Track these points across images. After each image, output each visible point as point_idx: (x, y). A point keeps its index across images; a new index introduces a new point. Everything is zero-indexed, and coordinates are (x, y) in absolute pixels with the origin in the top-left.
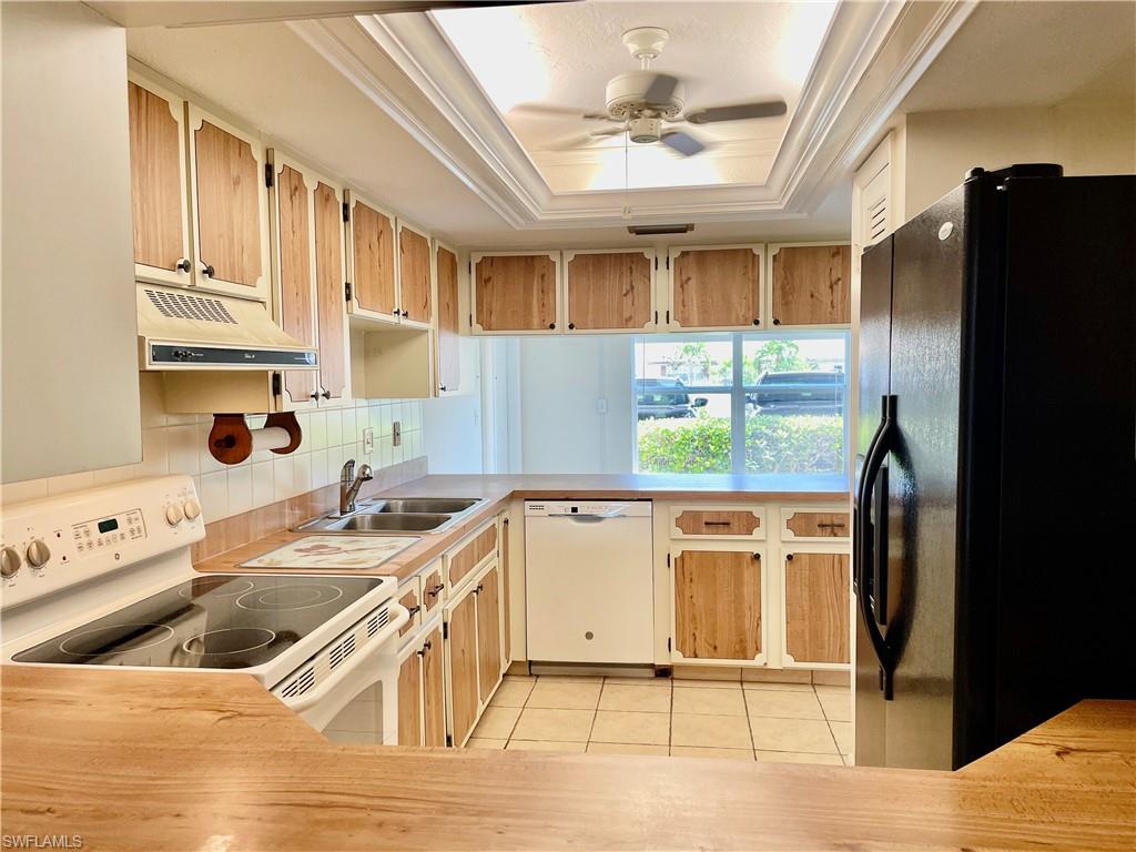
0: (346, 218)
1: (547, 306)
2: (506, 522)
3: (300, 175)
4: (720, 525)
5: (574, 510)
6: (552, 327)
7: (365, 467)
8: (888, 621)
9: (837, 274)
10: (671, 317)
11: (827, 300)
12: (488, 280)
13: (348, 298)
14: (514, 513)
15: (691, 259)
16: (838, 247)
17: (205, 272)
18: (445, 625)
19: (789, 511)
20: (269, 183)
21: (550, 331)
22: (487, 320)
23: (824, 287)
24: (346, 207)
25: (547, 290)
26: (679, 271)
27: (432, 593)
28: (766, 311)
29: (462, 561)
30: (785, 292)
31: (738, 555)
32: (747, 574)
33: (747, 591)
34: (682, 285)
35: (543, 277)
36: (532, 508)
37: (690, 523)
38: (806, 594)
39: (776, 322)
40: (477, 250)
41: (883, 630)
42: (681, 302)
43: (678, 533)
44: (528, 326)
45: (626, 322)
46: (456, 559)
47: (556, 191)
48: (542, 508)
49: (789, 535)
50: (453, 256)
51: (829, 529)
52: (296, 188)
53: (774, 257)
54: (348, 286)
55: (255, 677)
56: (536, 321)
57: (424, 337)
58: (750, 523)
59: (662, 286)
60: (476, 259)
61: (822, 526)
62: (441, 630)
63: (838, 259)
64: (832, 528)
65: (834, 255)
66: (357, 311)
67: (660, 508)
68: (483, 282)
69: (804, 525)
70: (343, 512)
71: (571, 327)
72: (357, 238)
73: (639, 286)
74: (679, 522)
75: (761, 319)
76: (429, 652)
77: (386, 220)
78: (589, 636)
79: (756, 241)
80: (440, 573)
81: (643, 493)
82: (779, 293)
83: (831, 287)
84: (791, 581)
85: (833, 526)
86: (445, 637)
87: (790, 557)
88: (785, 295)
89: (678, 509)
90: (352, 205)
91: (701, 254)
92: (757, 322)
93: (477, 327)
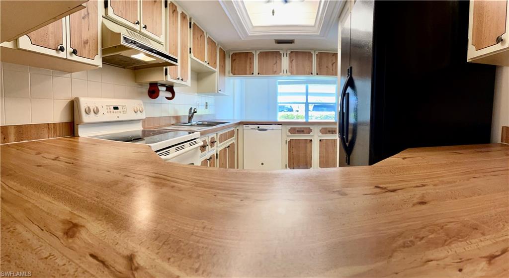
0: (190, 27)
1: (251, 67)
2: (238, 130)
3: (176, 7)
4: (301, 131)
5: (258, 127)
6: (253, 74)
7: (195, 109)
8: (349, 141)
9: (334, 61)
10: (288, 71)
11: (331, 68)
12: (234, 60)
13: (190, 52)
14: (240, 128)
15: (294, 53)
16: (334, 53)
17: (144, 27)
18: (217, 154)
19: (321, 127)
20: (166, 6)
21: (252, 75)
22: (234, 72)
23: (330, 65)
24: (190, 23)
25: (251, 63)
26: (290, 58)
27: (213, 143)
28: (314, 70)
29: (223, 137)
30: (320, 65)
31: (306, 140)
32: (308, 145)
33: (308, 150)
34: (291, 61)
35: (250, 59)
36: (246, 127)
37: (293, 131)
38: (324, 150)
39: (317, 74)
40: (232, 51)
41: (347, 144)
42: (291, 67)
43: (289, 134)
44: (246, 74)
45: (275, 73)
46: (221, 135)
47: (254, 25)
48: (248, 127)
49: (320, 134)
50: (224, 52)
51: (331, 132)
52: (175, 11)
53: (317, 55)
54: (190, 49)
55: (149, 146)
56: (248, 72)
57: (214, 75)
58: (309, 131)
59: (285, 61)
60: (231, 54)
61: (329, 131)
62: (215, 155)
63: (334, 57)
64: (332, 132)
65: (333, 55)
66: (193, 57)
67: (284, 127)
68: (233, 61)
69: (325, 131)
70: (189, 122)
71: (258, 74)
72: (194, 34)
73: (278, 61)
74: (290, 131)
75: (313, 73)
76: (212, 160)
77: (203, 32)
78: (262, 164)
79: (312, 49)
80: (215, 138)
81: (279, 122)
82: (318, 65)
83: (332, 65)
84: (320, 147)
85: (332, 131)
86: (217, 158)
87: (320, 140)
88: (319, 66)
89: (289, 127)
90: (192, 23)
91: (297, 53)
92: (312, 74)
93: (231, 74)
